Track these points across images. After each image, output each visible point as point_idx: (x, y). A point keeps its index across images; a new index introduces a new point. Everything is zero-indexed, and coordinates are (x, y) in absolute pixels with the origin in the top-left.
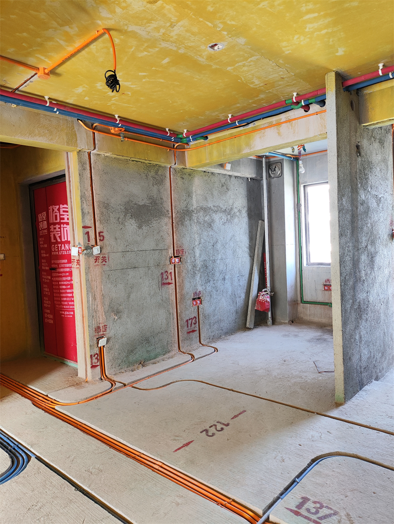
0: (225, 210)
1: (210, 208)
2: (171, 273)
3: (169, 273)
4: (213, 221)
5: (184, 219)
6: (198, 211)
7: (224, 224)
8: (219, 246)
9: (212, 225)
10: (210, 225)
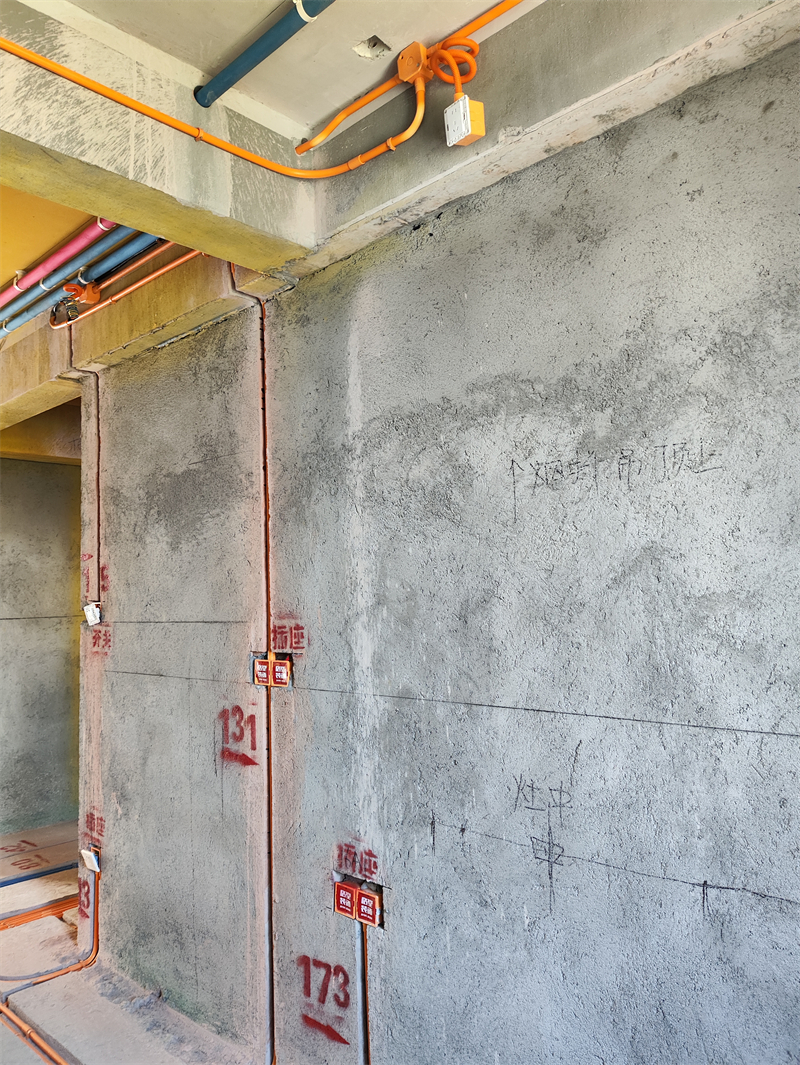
0: (567, 381)
1: (446, 405)
2: (252, 718)
3: (246, 716)
4: (463, 474)
5: (309, 494)
6: (373, 443)
7: (552, 478)
8: (503, 620)
9: (456, 496)
10: (439, 504)
